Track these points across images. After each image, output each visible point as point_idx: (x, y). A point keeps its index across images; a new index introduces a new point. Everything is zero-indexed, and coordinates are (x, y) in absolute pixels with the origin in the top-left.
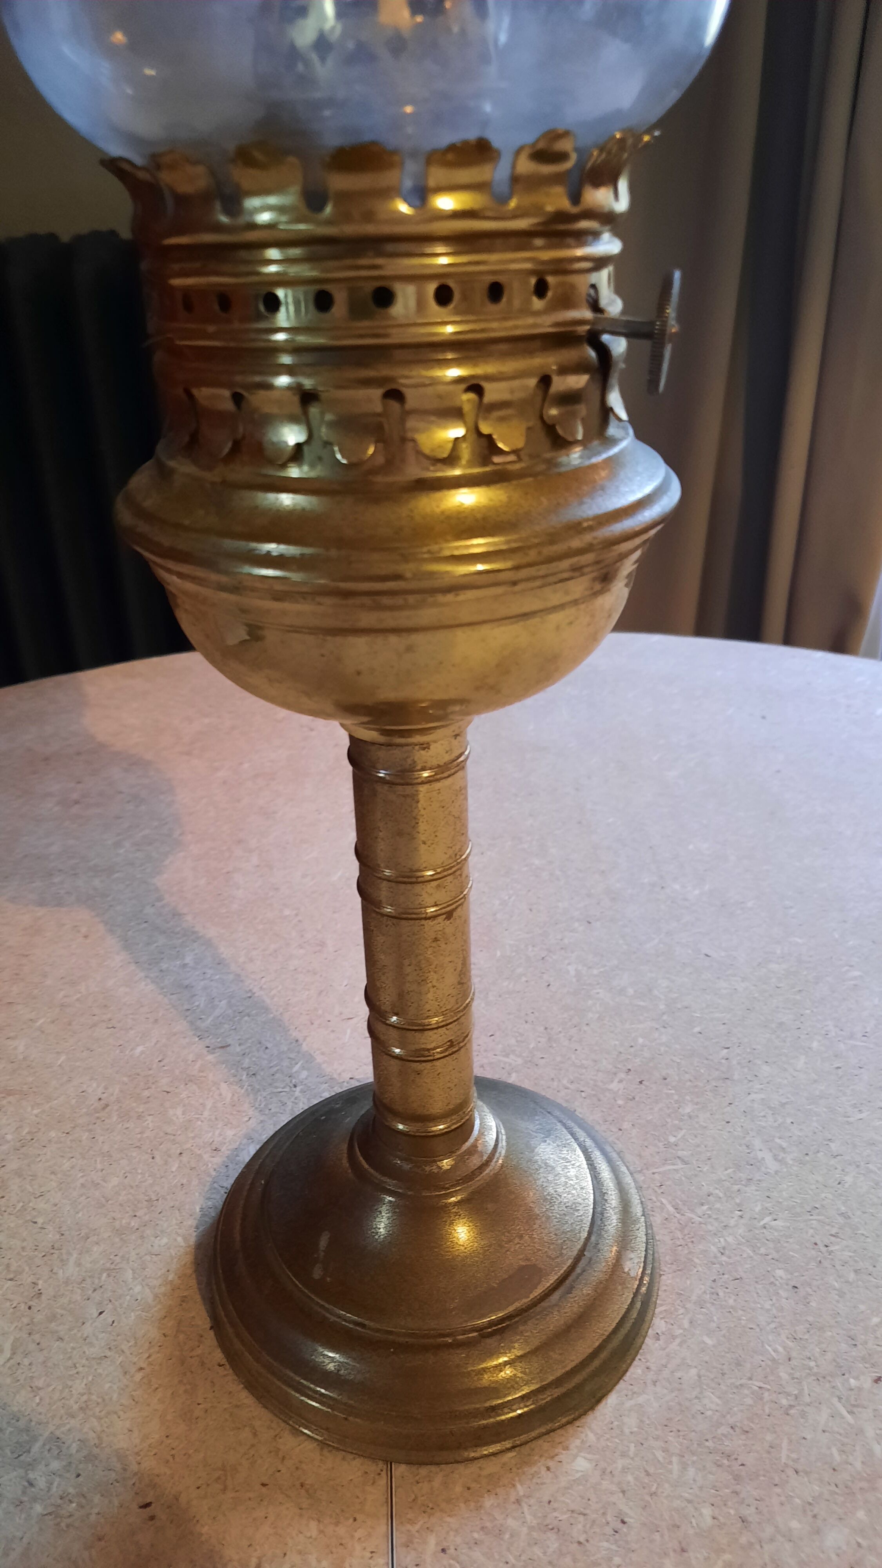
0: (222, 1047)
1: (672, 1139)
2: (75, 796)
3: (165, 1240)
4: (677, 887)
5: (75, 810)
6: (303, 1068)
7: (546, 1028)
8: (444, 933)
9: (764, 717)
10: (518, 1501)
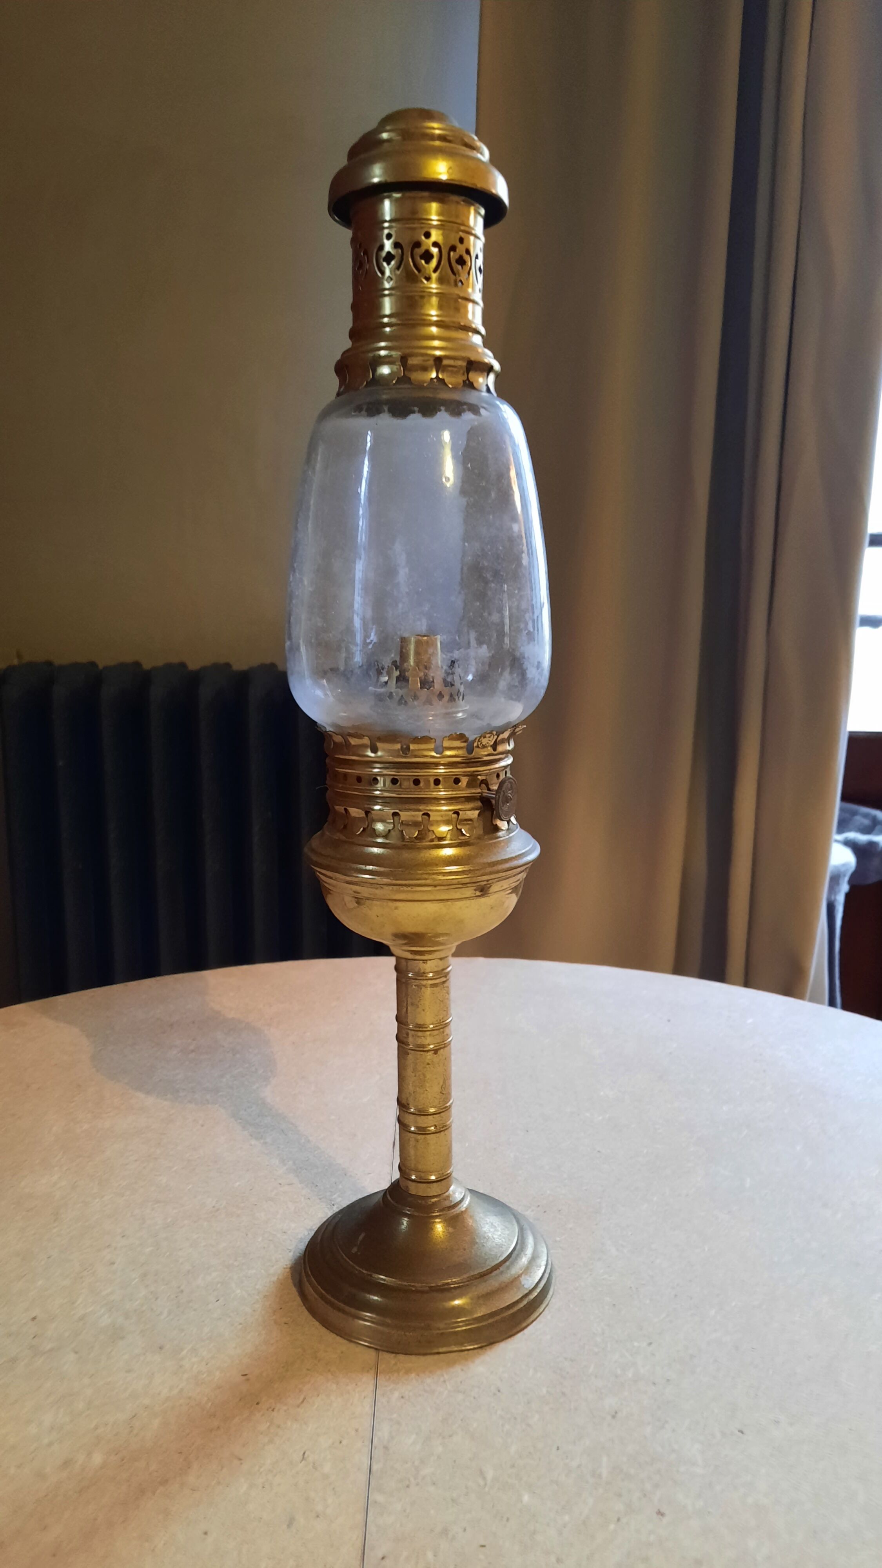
0: (289, 1185)
1: (558, 1239)
2: (192, 1047)
3: (254, 1271)
4: (588, 1115)
5: (192, 1055)
6: (339, 1196)
7: (491, 1184)
8: (433, 1061)
9: (669, 1021)
10: (445, 1381)
